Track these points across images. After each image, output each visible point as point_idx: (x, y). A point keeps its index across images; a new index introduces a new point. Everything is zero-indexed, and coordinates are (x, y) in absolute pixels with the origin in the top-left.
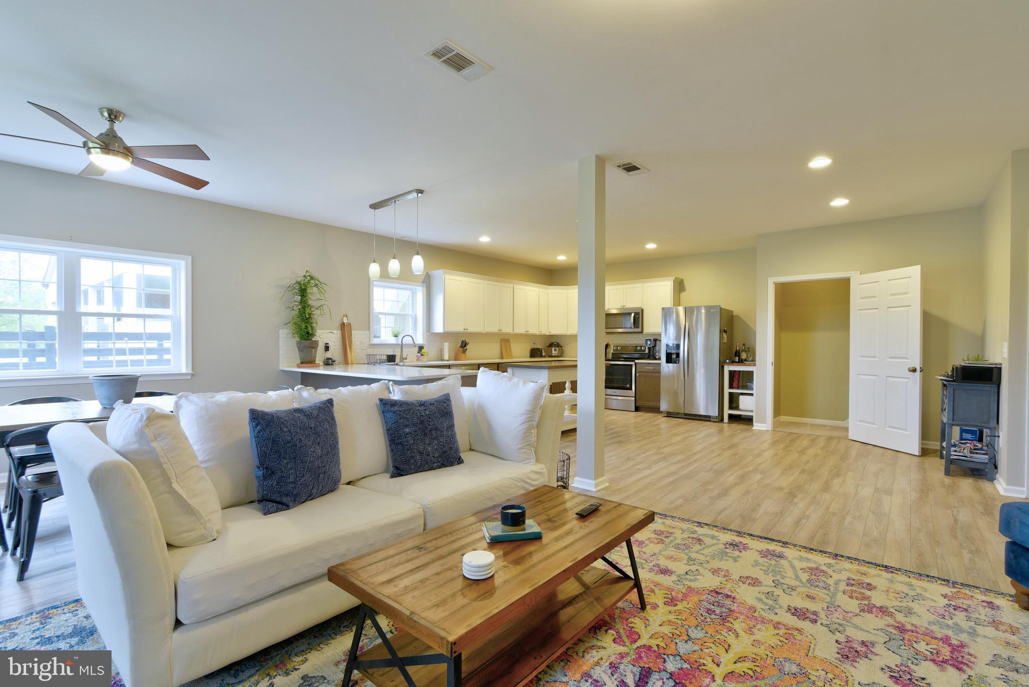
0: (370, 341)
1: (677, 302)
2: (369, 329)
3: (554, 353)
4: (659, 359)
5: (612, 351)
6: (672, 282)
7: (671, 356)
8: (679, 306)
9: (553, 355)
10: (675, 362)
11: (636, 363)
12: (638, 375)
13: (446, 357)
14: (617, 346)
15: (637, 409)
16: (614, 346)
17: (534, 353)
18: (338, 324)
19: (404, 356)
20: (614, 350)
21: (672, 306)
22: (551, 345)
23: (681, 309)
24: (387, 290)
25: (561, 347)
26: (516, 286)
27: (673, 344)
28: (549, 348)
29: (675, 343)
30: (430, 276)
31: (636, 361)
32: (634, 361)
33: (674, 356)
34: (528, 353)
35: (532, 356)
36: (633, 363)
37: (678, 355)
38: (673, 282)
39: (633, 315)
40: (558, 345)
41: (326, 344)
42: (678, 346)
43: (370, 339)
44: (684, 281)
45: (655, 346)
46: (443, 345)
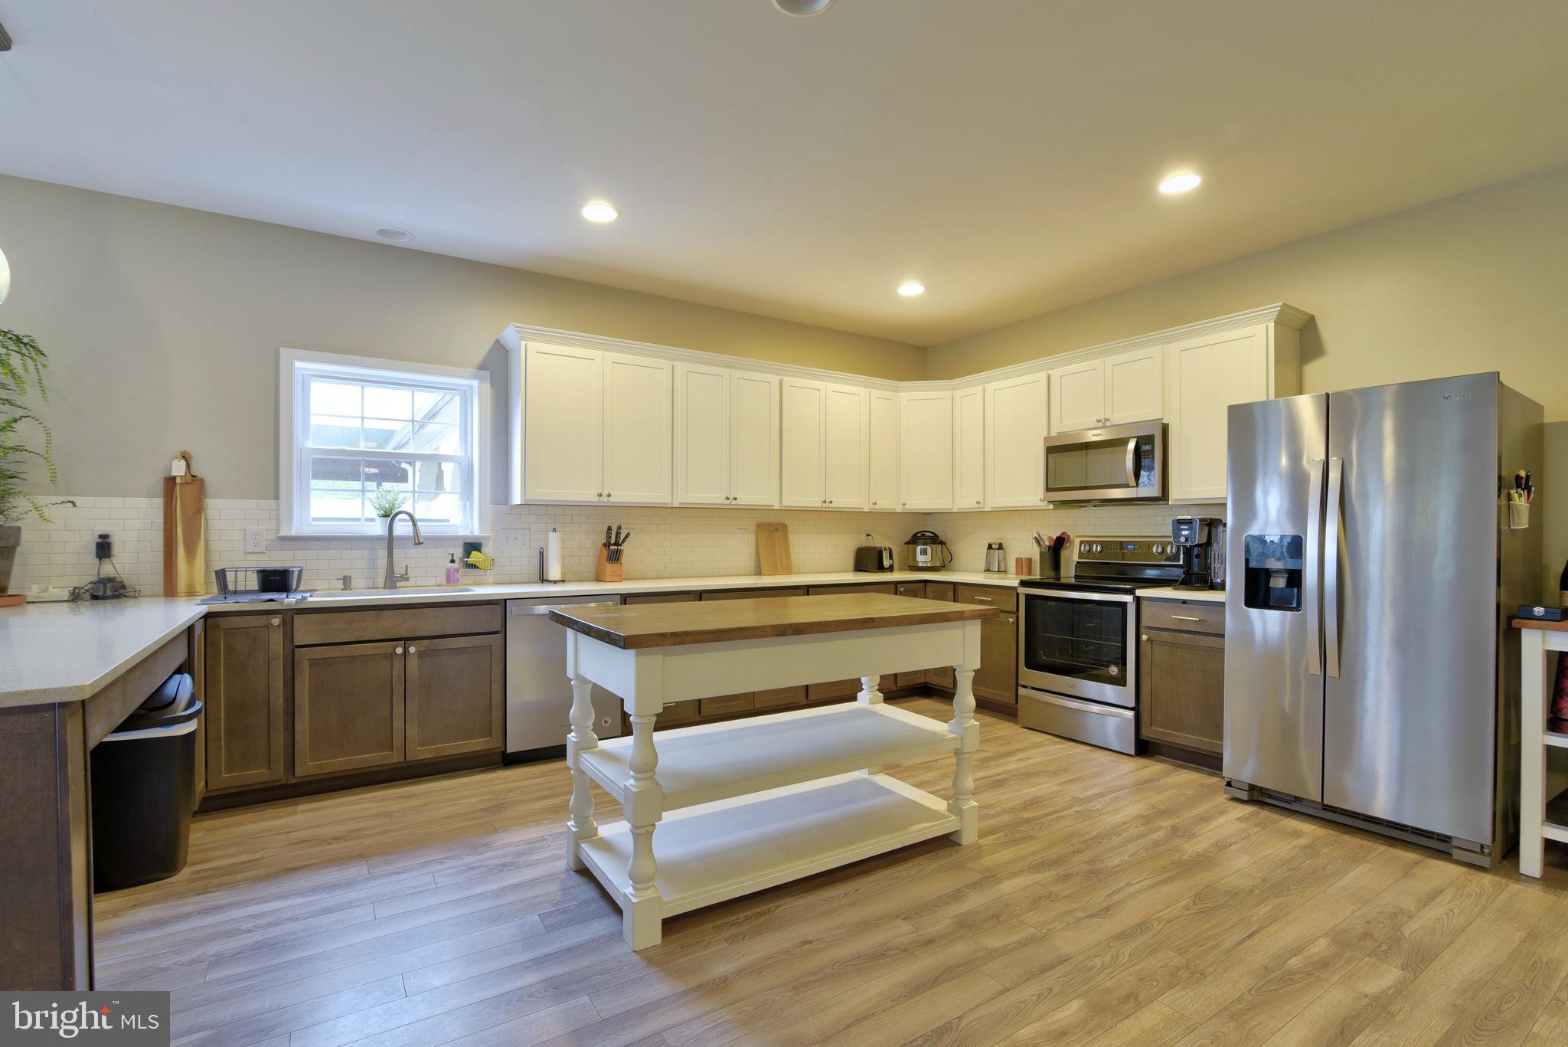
0: (278, 531)
1: (1291, 381)
2: (277, 497)
3: (921, 559)
4: (1222, 587)
5: (1076, 558)
6: (1272, 325)
7: (1268, 581)
8: (1301, 393)
9: (920, 565)
10: (1282, 605)
11: (1138, 600)
12: (1144, 637)
13: (554, 571)
14: (1091, 544)
15: (1144, 748)
16: (1081, 542)
17: (868, 559)
18: (157, 481)
19: (399, 570)
20: (1081, 555)
21: (1272, 397)
22: (915, 540)
23: (1306, 408)
24: (371, 391)
25: (942, 543)
26: (788, 381)
27: (1282, 537)
28: (911, 546)
29: (1289, 531)
30: (507, 352)
31: (1139, 592)
32: (1131, 592)
33: (1279, 583)
34: (850, 561)
35: (859, 567)
36: (1128, 598)
37: (1295, 578)
38: (1276, 322)
39: (1132, 445)
40: (935, 540)
41: (101, 536)
42: (1296, 546)
43: (278, 521)
44: (1317, 320)
45: (1209, 543)
46: (547, 540)
